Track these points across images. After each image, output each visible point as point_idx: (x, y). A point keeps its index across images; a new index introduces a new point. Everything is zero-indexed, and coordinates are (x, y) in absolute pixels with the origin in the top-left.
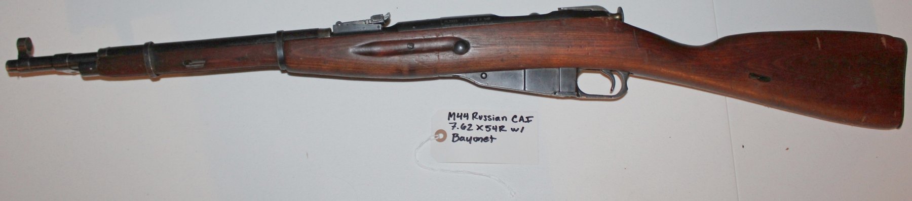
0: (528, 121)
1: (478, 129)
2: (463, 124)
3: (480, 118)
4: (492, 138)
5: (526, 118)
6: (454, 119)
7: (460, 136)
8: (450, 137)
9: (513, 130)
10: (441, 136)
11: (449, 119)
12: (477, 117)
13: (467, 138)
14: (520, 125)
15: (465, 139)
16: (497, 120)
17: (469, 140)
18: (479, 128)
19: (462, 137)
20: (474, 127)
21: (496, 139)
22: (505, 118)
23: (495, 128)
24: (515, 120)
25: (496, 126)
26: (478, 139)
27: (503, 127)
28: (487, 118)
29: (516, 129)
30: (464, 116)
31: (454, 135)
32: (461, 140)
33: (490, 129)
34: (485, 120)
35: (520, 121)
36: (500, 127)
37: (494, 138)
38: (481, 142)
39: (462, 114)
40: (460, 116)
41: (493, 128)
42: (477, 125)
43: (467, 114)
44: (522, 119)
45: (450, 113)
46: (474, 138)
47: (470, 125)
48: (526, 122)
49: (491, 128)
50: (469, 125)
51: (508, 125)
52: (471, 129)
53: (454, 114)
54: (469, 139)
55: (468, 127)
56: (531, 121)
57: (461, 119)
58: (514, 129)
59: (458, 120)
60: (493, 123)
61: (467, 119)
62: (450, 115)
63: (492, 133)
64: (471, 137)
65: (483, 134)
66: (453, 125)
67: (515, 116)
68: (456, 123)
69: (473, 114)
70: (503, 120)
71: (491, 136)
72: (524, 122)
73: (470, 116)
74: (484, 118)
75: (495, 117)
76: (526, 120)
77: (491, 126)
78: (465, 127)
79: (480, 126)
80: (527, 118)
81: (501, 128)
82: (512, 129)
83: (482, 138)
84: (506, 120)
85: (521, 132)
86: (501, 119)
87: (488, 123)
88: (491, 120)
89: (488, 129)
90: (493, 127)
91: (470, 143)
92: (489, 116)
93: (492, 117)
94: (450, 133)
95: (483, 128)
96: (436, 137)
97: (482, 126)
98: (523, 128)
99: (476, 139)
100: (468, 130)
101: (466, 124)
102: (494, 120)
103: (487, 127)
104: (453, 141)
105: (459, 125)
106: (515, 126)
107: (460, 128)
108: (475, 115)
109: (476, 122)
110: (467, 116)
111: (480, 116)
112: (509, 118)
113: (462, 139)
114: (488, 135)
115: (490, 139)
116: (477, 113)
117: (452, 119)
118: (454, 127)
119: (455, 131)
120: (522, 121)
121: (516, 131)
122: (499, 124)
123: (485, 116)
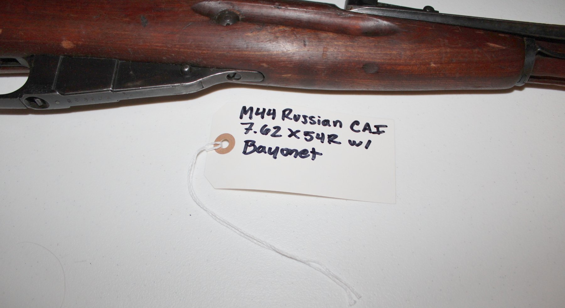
0: (378, 132)
1: (290, 136)
2: (266, 126)
3: (296, 118)
4: (314, 152)
5: (375, 126)
6: (251, 118)
7: (257, 145)
8: (240, 145)
9: (352, 143)
10: (225, 145)
11: (241, 117)
12: (291, 116)
13: (270, 149)
14: (365, 137)
15: (267, 150)
16: (324, 125)
17: (274, 153)
18: (293, 134)
19: (261, 147)
20: (284, 132)
21: (321, 154)
22: (338, 124)
23: (321, 137)
24: (356, 127)
25: (323, 134)
26: (289, 152)
27: (336, 136)
28: (308, 119)
29: (357, 143)
30: (269, 114)
31: (247, 142)
32: (259, 152)
33: (312, 138)
34: (305, 122)
35: (364, 130)
36: (329, 136)
37: (318, 153)
38: (295, 157)
39: (264, 110)
40: (261, 113)
41: (318, 137)
42: (290, 130)
43: (274, 110)
44: (367, 127)
45: (244, 108)
46: (282, 150)
47: (278, 128)
48: (374, 133)
49: (314, 135)
50: (275, 128)
51: (344, 134)
52: (278, 134)
53: (251, 109)
54: (272, 150)
55: (273, 131)
56: (384, 132)
57: (263, 117)
58: (354, 142)
59: (257, 120)
60: (318, 129)
61: (273, 118)
62: (244, 110)
63: (316, 144)
64: (277, 148)
65: (300, 144)
66: (247, 126)
67: (357, 123)
68: (252, 124)
69: (284, 111)
70: (335, 125)
71: (313, 149)
72: (370, 132)
73: (279, 114)
74: (302, 119)
75: (322, 120)
76: (374, 130)
77: (314, 133)
78: (268, 130)
79: (294, 131)
80: (377, 127)
81: (332, 138)
82: (350, 141)
83: (296, 151)
84: (341, 126)
85: (367, 148)
86: (331, 123)
87: (308, 127)
88: (314, 123)
89: (308, 138)
90: (318, 135)
91: (275, 158)
92: (311, 118)
93: (316, 120)
94: (240, 138)
95: (301, 135)
96: (216, 145)
97: (298, 131)
98: (369, 142)
99: (285, 152)
100: (274, 135)
101: (270, 127)
102: (319, 124)
103: (306, 134)
104: (245, 152)
105: (257, 127)
106: (357, 137)
107: (258, 131)
108: (287, 113)
109: (288, 125)
110: (272, 113)
111: (295, 116)
112: (347, 124)
113: (261, 149)
114: (309, 146)
115: (311, 155)
116: (291, 111)
117: (246, 118)
118: (248, 130)
119: (251, 136)
120: (367, 132)
121: (358, 145)
122: (328, 131)
123: (305, 117)
